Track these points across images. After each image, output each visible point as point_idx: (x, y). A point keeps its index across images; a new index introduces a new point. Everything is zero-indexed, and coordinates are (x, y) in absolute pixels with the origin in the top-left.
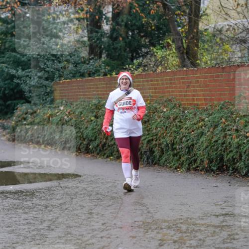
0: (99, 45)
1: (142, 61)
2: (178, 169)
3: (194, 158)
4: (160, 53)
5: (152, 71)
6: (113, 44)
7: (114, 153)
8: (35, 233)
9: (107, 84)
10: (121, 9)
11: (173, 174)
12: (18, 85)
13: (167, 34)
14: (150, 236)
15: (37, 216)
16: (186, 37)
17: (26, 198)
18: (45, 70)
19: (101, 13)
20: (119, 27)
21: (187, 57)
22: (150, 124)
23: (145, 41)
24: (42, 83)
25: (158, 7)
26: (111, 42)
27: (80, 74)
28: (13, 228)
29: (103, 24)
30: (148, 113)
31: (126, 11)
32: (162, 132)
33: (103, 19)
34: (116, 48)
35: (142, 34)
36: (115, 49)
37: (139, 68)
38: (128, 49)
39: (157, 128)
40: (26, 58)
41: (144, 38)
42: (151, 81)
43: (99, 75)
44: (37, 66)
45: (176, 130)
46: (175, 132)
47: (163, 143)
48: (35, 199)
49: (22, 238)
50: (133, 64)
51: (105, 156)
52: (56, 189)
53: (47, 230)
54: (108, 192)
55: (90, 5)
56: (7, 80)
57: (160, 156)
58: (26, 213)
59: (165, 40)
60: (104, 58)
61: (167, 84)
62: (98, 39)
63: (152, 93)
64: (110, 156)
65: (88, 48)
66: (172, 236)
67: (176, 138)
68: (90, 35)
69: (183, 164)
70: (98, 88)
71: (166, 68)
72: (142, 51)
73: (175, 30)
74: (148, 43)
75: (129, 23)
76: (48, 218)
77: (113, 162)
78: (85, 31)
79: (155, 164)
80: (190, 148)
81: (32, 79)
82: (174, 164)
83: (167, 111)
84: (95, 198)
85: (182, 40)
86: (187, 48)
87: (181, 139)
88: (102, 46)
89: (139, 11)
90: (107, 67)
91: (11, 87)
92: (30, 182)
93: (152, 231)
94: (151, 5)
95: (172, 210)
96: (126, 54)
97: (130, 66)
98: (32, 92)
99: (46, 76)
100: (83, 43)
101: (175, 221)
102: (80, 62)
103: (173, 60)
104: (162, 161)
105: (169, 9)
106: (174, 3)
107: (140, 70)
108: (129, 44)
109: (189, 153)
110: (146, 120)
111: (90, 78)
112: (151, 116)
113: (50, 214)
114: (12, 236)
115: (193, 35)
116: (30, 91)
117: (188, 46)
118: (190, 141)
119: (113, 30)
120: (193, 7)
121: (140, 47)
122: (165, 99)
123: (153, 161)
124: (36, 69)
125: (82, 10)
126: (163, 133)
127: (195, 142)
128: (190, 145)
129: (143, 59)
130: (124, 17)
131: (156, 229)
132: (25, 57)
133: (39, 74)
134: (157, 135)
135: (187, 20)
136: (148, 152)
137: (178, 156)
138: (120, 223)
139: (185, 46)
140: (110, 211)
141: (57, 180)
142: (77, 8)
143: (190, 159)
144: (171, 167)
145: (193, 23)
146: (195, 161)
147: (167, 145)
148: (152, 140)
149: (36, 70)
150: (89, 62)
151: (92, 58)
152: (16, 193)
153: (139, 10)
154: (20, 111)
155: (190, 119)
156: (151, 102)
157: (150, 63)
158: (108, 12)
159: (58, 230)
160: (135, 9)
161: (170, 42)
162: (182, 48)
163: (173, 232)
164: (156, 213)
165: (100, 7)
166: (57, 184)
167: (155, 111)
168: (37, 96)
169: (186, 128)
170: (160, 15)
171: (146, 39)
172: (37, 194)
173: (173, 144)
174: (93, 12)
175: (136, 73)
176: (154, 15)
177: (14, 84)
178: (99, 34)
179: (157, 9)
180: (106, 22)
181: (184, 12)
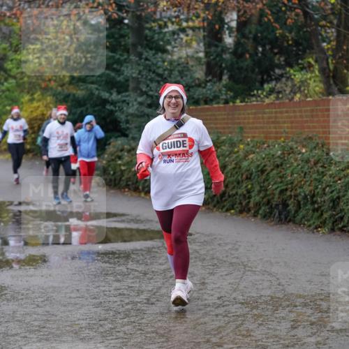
0: (219, 64)
1: (275, 86)
2: (319, 229)
3: (340, 215)
4: (298, 77)
5: (288, 99)
6: (237, 63)
7: (236, 206)
8: (129, 307)
9: (228, 114)
10: (248, 16)
11: (313, 235)
12: (112, 112)
13: (308, 51)
14: (281, 315)
15: (133, 285)
16: (334, 56)
17: (118, 262)
18: (147, 95)
19: (222, 22)
20: (246, 41)
21: (334, 82)
22: (283, 169)
23: (279, 59)
24: (143, 111)
25: (297, 15)
26: (235, 60)
27: (193, 100)
28: (101, 300)
29: (224, 36)
30: (281, 154)
31: (255, 19)
32: (300, 179)
33: (225, 29)
34: (242, 68)
35: (276, 51)
36: (240, 69)
37: (270, 95)
38: (257, 70)
39: (292, 174)
40: (124, 78)
41: (278, 56)
42: (287, 112)
43: (218, 103)
44: (137, 89)
45: (318, 177)
46: (316, 179)
47: (300, 194)
48: (131, 263)
49: (112, 313)
50: (263, 90)
51: (224, 210)
52: (159, 251)
53: (145, 303)
54: (227, 256)
55: (208, 10)
56: (97, 105)
57: (296, 212)
58: (118, 281)
59: (305, 58)
60: (225, 80)
61: (307, 116)
62: (217, 56)
63: (288, 128)
64: (231, 210)
65: (204, 67)
66: (309, 316)
67: (317, 188)
68: (208, 50)
69: (325, 222)
70: (216, 119)
71: (306, 96)
72: (274, 72)
73: (319, 46)
74: (283, 63)
75: (259, 35)
76: (147, 289)
77: (234, 217)
78: (202, 44)
79: (290, 221)
80: (335, 202)
81: (130, 105)
82: (314, 223)
83: (306, 152)
84: (210, 264)
85: (327, 60)
86: (334, 71)
87: (324, 190)
88: (224, 65)
89: (272, 20)
90: (229, 92)
91: (103, 115)
92: (125, 241)
93: (284, 308)
94: (288, 13)
95: (310, 282)
96: (254, 76)
97: (260, 92)
98: (130, 122)
99: (149, 102)
100: (199, 59)
101: (313, 296)
102: (193, 84)
103: (316, 86)
104: (299, 218)
105: (312, 19)
106: (318, 11)
107: (273, 97)
108: (258, 63)
109: (334, 208)
110: (279, 163)
111: (207, 106)
112: (286, 158)
113: (150, 283)
114: (98, 310)
115: (342, 54)
116: (127, 122)
117: (335, 68)
118: (335, 192)
119: (238, 44)
120: (343, 16)
121: (273, 66)
122: (304, 136)
123: (286, 218)
124: (136, 92)
125: (198, 17)
126: (301, 181)
127: (341, 194)
128: (335, 197)
129: (277, 82)
130: (253, 28)
131: (288, 306)
132: (122, 77)
133: (140, 99)
134: (292, 183)
135: (335, 34)
136: (280, 206)
137: (319, 212)
138: (241, 297)
139: (331, 67)
140: (229, 281)
141: (160, 238)
142: (191, 14)
143: (335, 215)
144: (310, 226)
145: (342, 38)
146: (342, 218)
147: (305, 197)
148: (286, 190)
149: (136, 94)
150: (206, 85)
151: (210, 80)
152: (106, 254)
153: (273, 18)
154: (114, 147)
155: (335, 164)
156: (285, 139)
157: (285, 88)
158: (232, 20)
159: (159, 304)
160: (266, 17)
161: (313, 62)
162: (327, 71)
163: (310, 312)
164: (289, 285)
165: (221, 13)
166: (160, 244)
167: (291, 151)
168: (136, 127)
169: (331, 176)
170: (300, 26)
171: (281, 56)
172: (133, 256)
173: (313, 196)
174: (212, 20)
175: (267, 101)
176: (291, 26)
177: (107, 111)
178: (219, 49)
179: (296, 18)
180: (229, 33)
181: (331, 22)
